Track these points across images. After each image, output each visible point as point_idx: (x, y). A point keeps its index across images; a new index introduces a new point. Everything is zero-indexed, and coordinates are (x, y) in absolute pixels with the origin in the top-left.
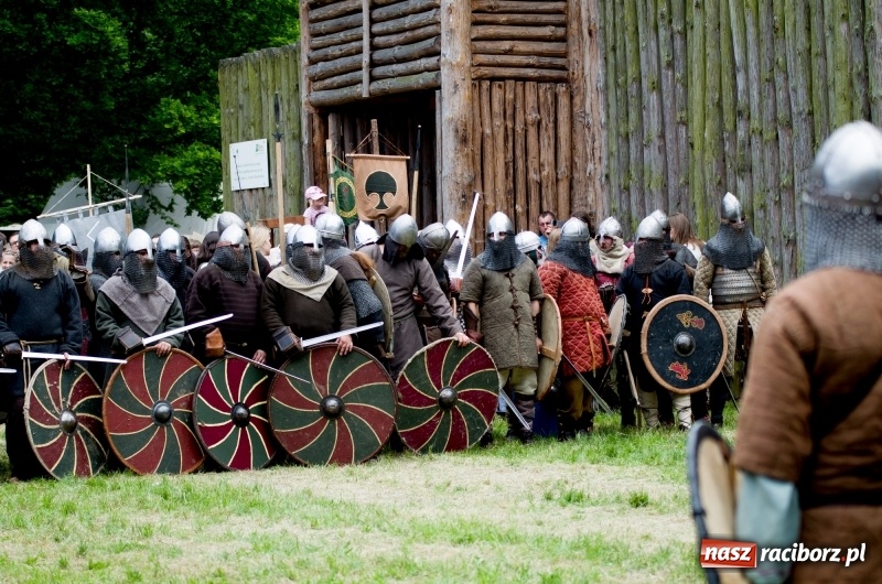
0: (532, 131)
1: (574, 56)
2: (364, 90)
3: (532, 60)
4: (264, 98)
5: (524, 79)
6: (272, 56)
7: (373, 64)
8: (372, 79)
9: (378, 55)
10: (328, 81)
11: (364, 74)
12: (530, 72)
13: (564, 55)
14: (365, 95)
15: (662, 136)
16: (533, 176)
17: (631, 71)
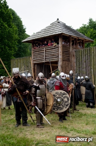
0: (67, 67)
1: (70, 58)
2: (44, 61)
3: (67, 59)
4: (18, 63)
5: (66, 61)
6: (20, 59)
7: (45, 59)
8: (45, 60)
9: (46, 58)
10: (36, 61)
11: (44, 60)
12: (67, 60)
13: (69, 58)
14: (44, 62)
15: (86, 67)
16: (67, 72)
17: (81, 60)
